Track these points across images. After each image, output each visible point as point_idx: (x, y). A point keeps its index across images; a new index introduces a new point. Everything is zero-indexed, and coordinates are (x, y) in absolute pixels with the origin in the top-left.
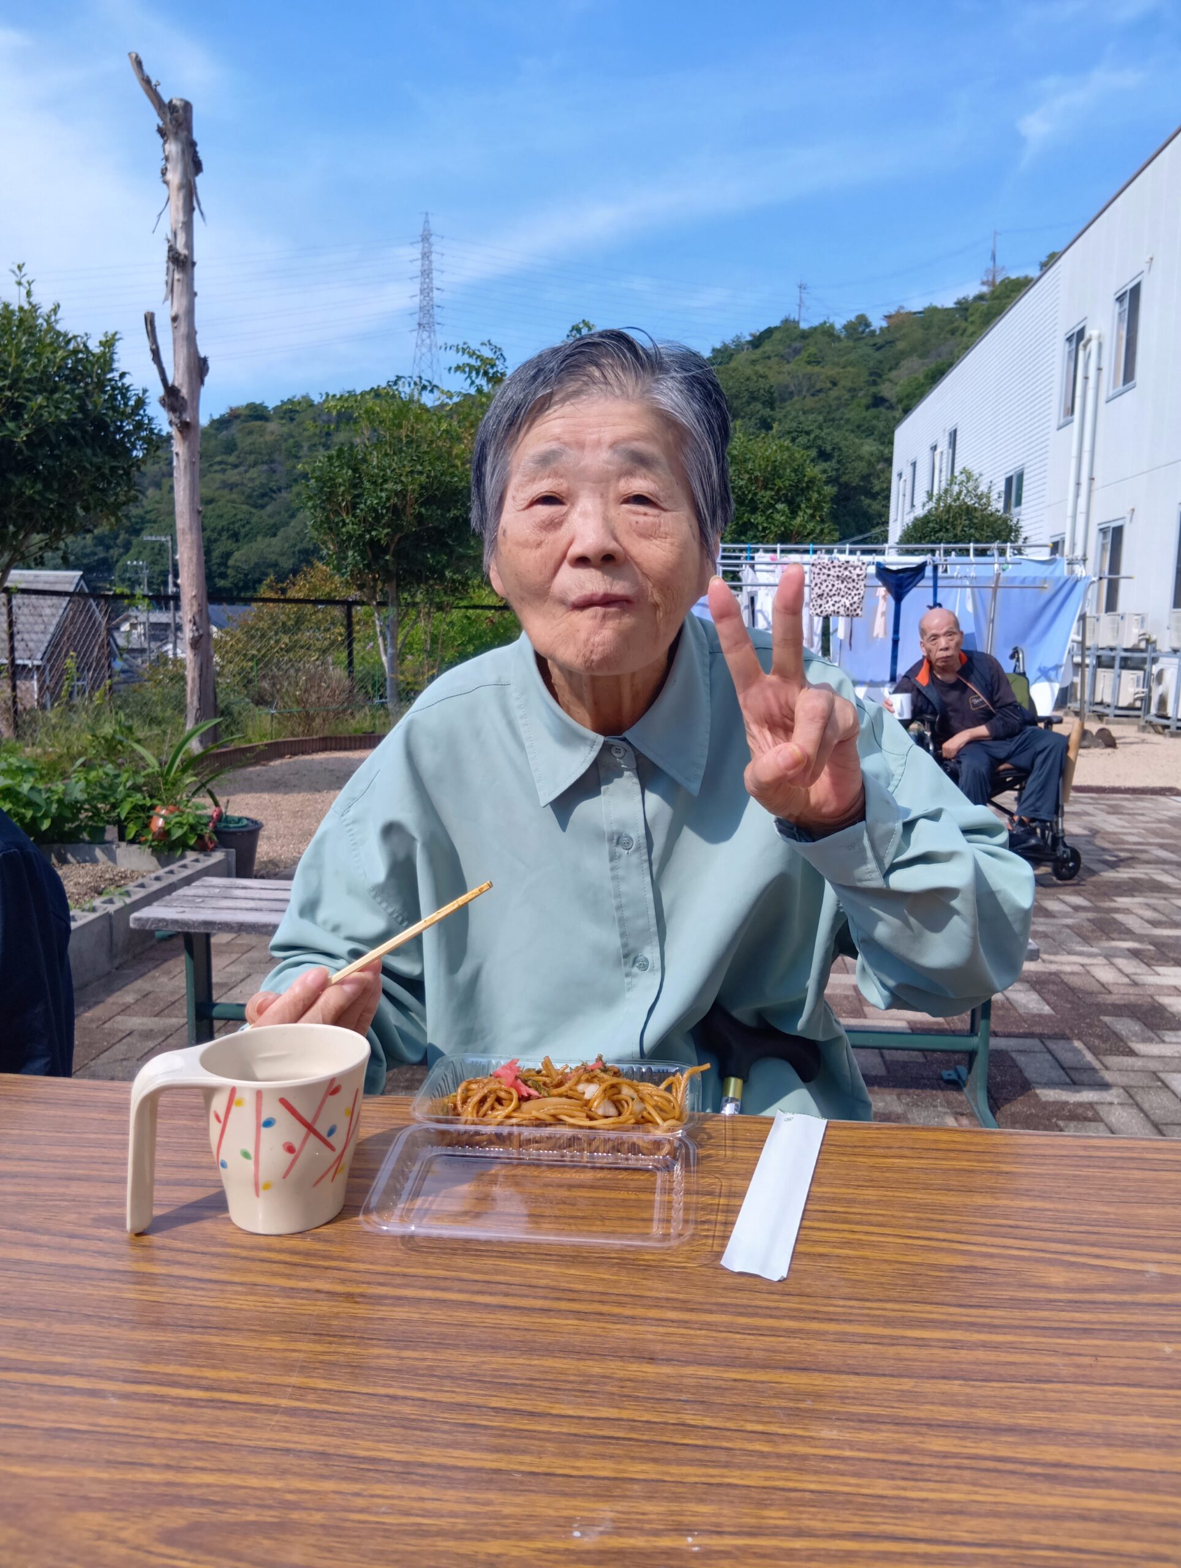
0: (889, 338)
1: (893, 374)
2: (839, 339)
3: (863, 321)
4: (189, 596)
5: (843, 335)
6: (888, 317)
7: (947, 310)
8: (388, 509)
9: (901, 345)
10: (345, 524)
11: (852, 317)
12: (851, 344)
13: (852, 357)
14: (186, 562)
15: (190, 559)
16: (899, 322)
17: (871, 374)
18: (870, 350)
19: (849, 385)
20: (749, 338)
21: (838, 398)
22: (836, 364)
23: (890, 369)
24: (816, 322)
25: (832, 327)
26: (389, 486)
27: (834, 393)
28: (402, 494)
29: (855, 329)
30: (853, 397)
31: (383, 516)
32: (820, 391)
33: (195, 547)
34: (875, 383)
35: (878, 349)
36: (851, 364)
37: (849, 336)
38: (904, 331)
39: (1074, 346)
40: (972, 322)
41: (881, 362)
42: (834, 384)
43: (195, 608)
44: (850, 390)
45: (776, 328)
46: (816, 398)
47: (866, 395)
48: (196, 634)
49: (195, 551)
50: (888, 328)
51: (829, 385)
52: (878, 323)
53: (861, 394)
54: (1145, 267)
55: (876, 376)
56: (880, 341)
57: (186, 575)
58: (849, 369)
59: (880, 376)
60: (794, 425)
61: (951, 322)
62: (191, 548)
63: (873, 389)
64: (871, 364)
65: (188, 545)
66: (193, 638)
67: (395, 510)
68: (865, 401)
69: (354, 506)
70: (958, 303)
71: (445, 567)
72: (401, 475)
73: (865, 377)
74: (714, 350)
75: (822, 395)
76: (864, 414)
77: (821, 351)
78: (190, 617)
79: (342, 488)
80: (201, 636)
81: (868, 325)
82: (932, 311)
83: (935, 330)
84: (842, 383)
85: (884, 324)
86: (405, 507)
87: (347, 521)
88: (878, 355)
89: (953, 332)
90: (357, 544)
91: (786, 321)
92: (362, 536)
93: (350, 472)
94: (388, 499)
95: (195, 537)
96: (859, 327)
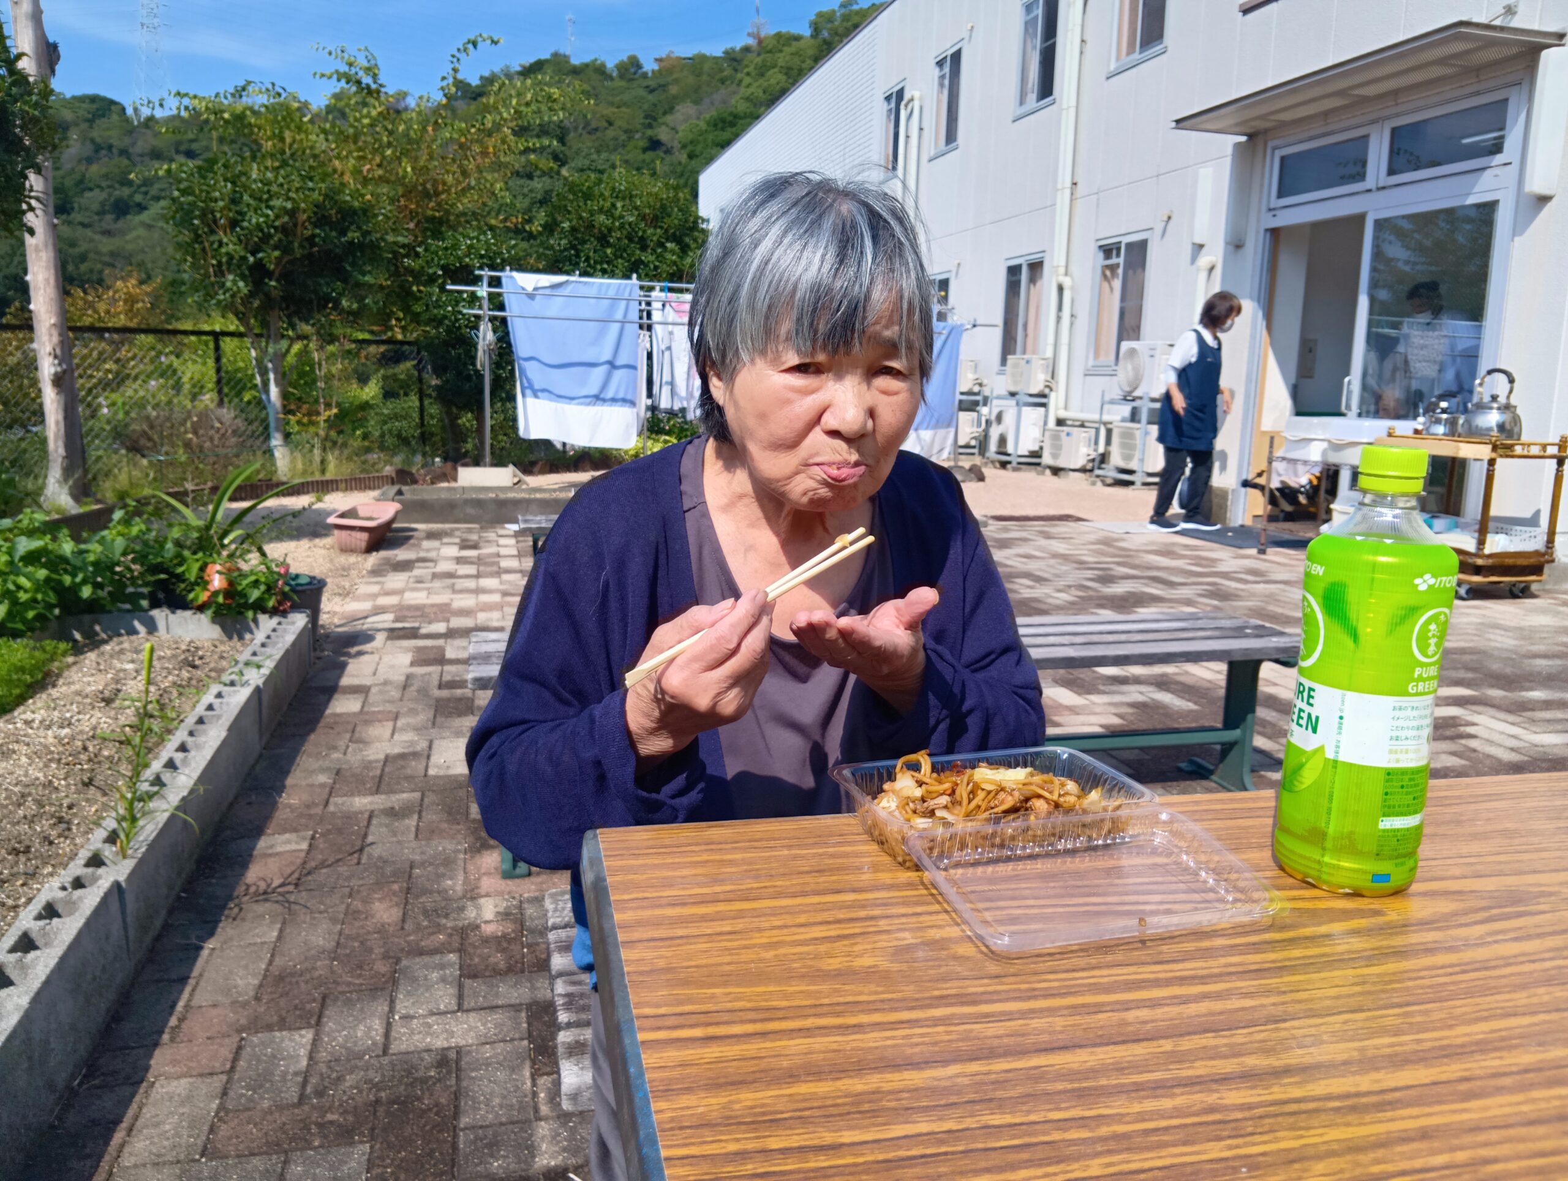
0: (662, 81)
1: (669, 118)
2: (611, 78)
3: (634, 63)
4: (47, 324)
5: (615, 74)
6: (659, 60)
7: (715, 58)
8: (276, 228)
9: (674, 90)
10: (221, 244)
11: (624, 57)
12: (623, 83)
13: (626, 97)
14: (41, 285)
15: (47, 280)
16: (670, 67)
17: (646, 117)
18: (643, 93)
19: (625, 126)
20: (519, 69)
21: (615, 139)
22: (612, 104)
23: (665, 113)
24: (587, 59)
25: (603, 65)
26: (276, 203)
27: (611, 133)
28: (293, 213)
29: (627, 70)
30: (630, 138)
31: (270, 236)
32: (596, 130)
33: (52, 265)
34: (650, 126)
35: (652, 91)
36: (625, 104)
37: (622, 76)
38: (674, 76)
39: (893, 105)
40: (748, 74)
41: (655, 105)
42: (610, 124)
43: (55, 339)
44: (626, 132)
45: (546, 61)
46: (594, 137)
47: (642, 138)
48: (59, 369)
49: (52, 271)
50: (660, 71)
51: (605, 124)
52: (649, 66)
53: (637, 136)
54: (966, 35)
55: (651, 119)
56: (652, 84)
57: (41, 299)
58: (624, 109)
59: (655, 119)
60: (587, 162)
61: (721, 70)
62: (47, 268)
63: (649, 132)
64: (646, 106)
65: (43, 264)
66: (56, 374)
67: (284, 229)
68: (643, 143)
69: (234, 224)
70: (726, 52)
71: (340, 295)
72: (289, 190)
73: (640, 119)
74: (482, 78)
75: (598, 134)
76: (642, 157)
77: (594, 88)
78: (49, 349)
79: (221, 204)
80: (64, 372)
81: (639, 66)
82: (702, 59)
83: (705, 78)
84: (618, 123)
85: (656, 67)
86: (295, 225)
87: (225, 240)
88: (650, 97)
89: (723, 81)
90: (239, 266)
91: (556, 55)
92: (244, 259)
93: (229, 185)
94: (277, 217)
95: (51, 254)
96: (631, 68)
